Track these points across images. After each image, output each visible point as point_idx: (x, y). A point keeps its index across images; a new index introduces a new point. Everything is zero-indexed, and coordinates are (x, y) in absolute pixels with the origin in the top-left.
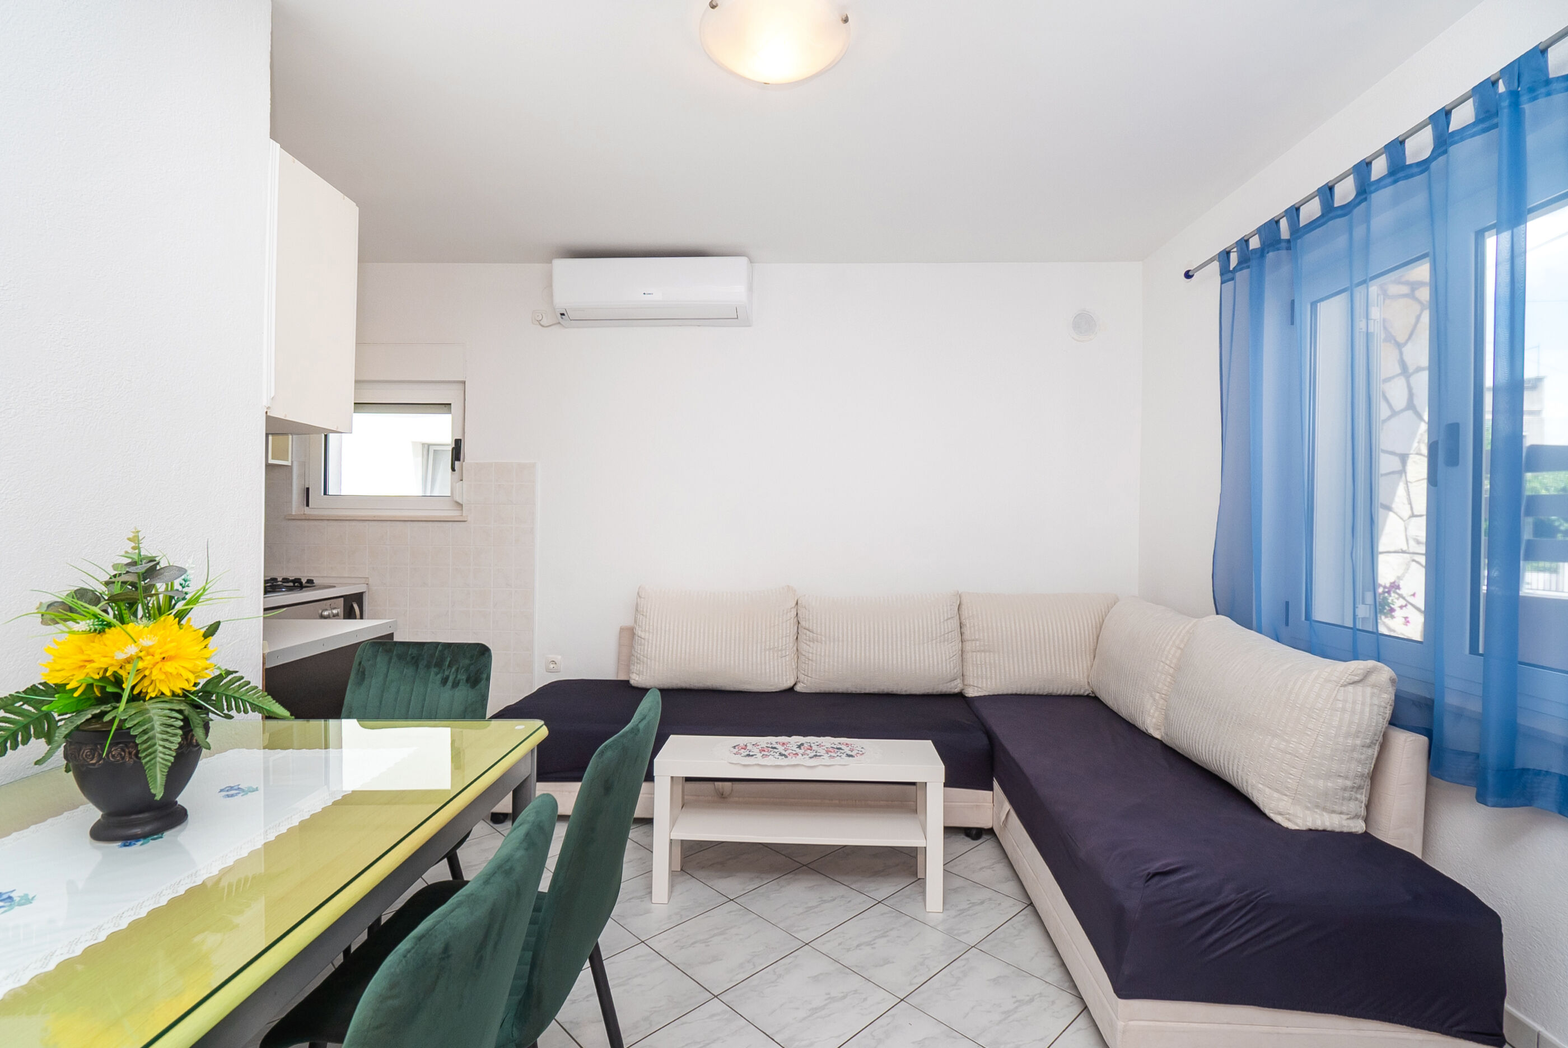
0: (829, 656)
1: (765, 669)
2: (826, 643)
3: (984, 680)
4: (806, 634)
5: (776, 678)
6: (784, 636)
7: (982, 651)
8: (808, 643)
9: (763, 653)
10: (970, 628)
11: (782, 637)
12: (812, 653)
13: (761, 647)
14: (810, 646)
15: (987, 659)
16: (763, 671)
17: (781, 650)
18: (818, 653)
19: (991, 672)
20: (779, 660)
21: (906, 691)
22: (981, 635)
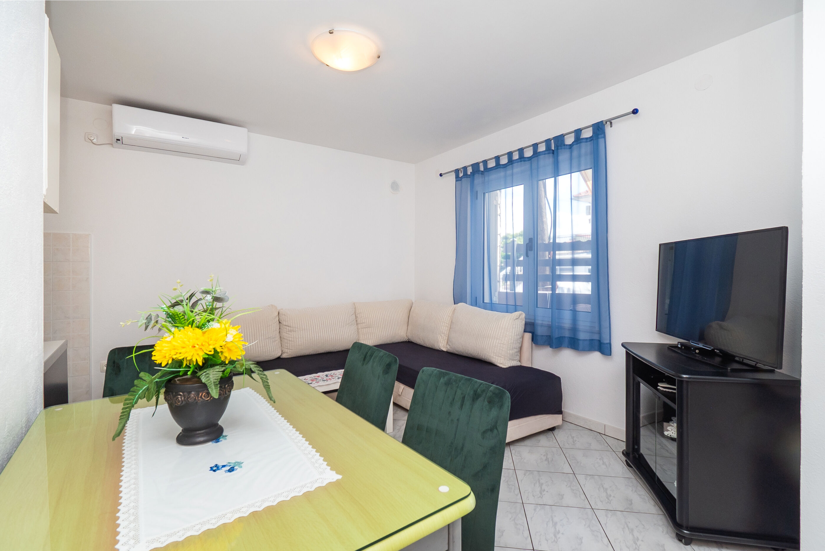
0: (301, 338)
1: (267, 349)
2: (298, 332)
3: (368, 340)
4: (286, 329)
5: (273, 353)
6: (275, 330)
7: (366, 328)
8: (288, 332)
9: (265, 341)
10: (360, 318)
11: (274, 331)
12: (291, 337)
13: (264, 338)
14: (289, 334)
15: (369, 331)
16: (266, 350)
17: (274, 338)
18: (295, 337)
19: (371, 336)
20: (273, 344)
21: (333, 350)
22: (365, 320)
